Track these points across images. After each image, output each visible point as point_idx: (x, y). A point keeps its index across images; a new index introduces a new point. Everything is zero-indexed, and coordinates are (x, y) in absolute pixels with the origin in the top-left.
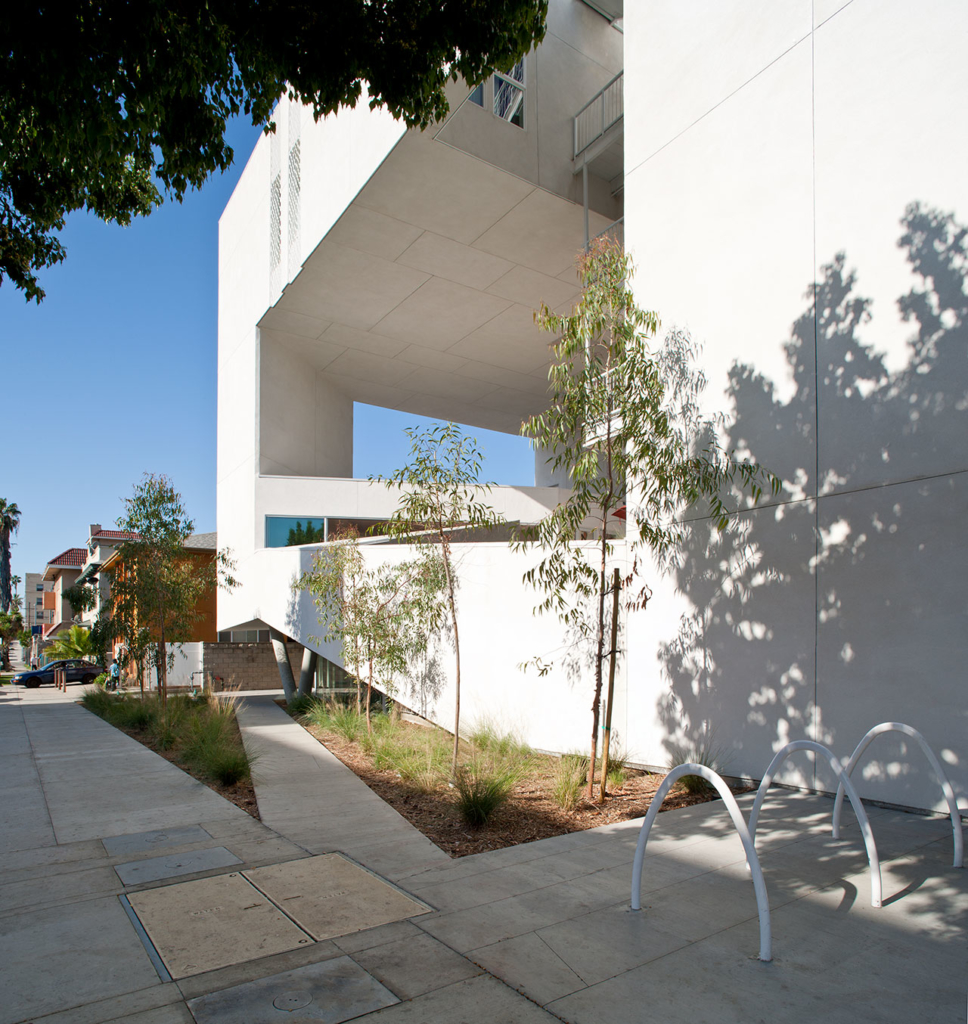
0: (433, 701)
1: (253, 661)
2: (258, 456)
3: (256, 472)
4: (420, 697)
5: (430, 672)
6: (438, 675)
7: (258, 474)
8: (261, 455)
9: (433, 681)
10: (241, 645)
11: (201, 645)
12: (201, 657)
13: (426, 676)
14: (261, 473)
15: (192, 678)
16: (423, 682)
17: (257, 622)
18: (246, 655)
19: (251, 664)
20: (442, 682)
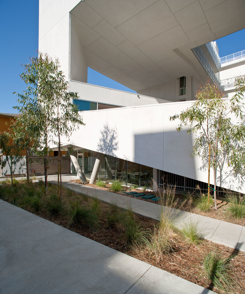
7: (70, 79)
15: (22, 171)
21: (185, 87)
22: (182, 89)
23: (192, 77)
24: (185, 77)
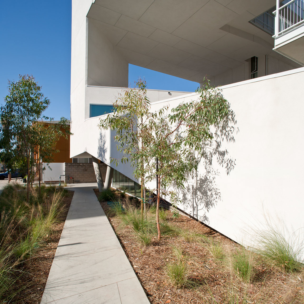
0: (205, 209)
1: (86, 171)
2: (87, 77)
3: (86, 84)
4: (191, 204)
5: (201, 186)
6: (210, 190)
7: (87, 85)
8: (88, 76)
9: (205, 193)
10: (81, 164)
11: (64, 164)
12: (64, 169)
13: (197, 189)
14: (88, 85)
15: (60, 178)
16: (195, 193)
17: (86, 153)
18: (83, 168)
19: (85, 172)
20: (214, 196)
21: (257, 70)
22: (254, 74)
23: (266, 56)
24: (257, 58)
